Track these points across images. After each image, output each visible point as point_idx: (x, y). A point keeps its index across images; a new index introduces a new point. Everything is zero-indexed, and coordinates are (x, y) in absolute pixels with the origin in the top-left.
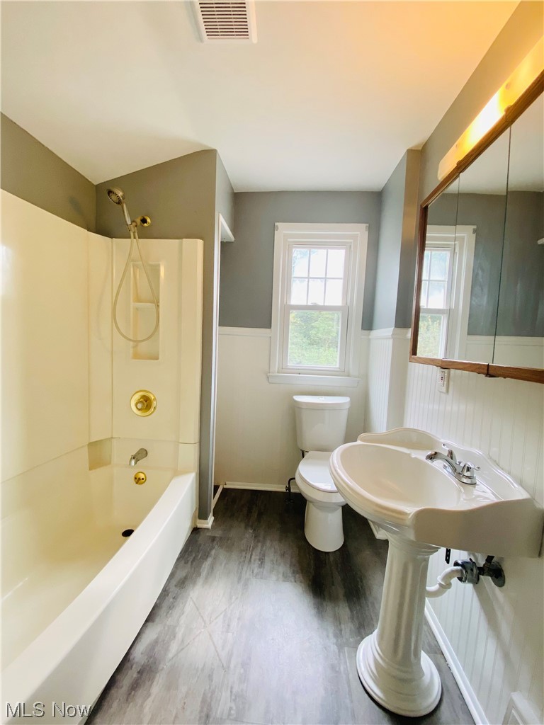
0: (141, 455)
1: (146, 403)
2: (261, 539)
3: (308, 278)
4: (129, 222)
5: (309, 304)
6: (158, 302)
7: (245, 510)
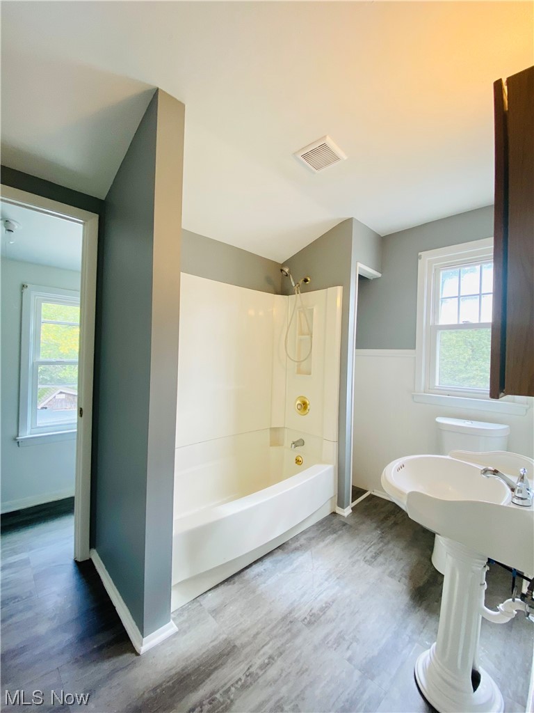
0: (299, 443)
1: (304, 405)
2: (385, 541)
3: (459, 297)
4: (294, 285)
5: (461, 323)
6: (312, 334)
7: (382, 516)
